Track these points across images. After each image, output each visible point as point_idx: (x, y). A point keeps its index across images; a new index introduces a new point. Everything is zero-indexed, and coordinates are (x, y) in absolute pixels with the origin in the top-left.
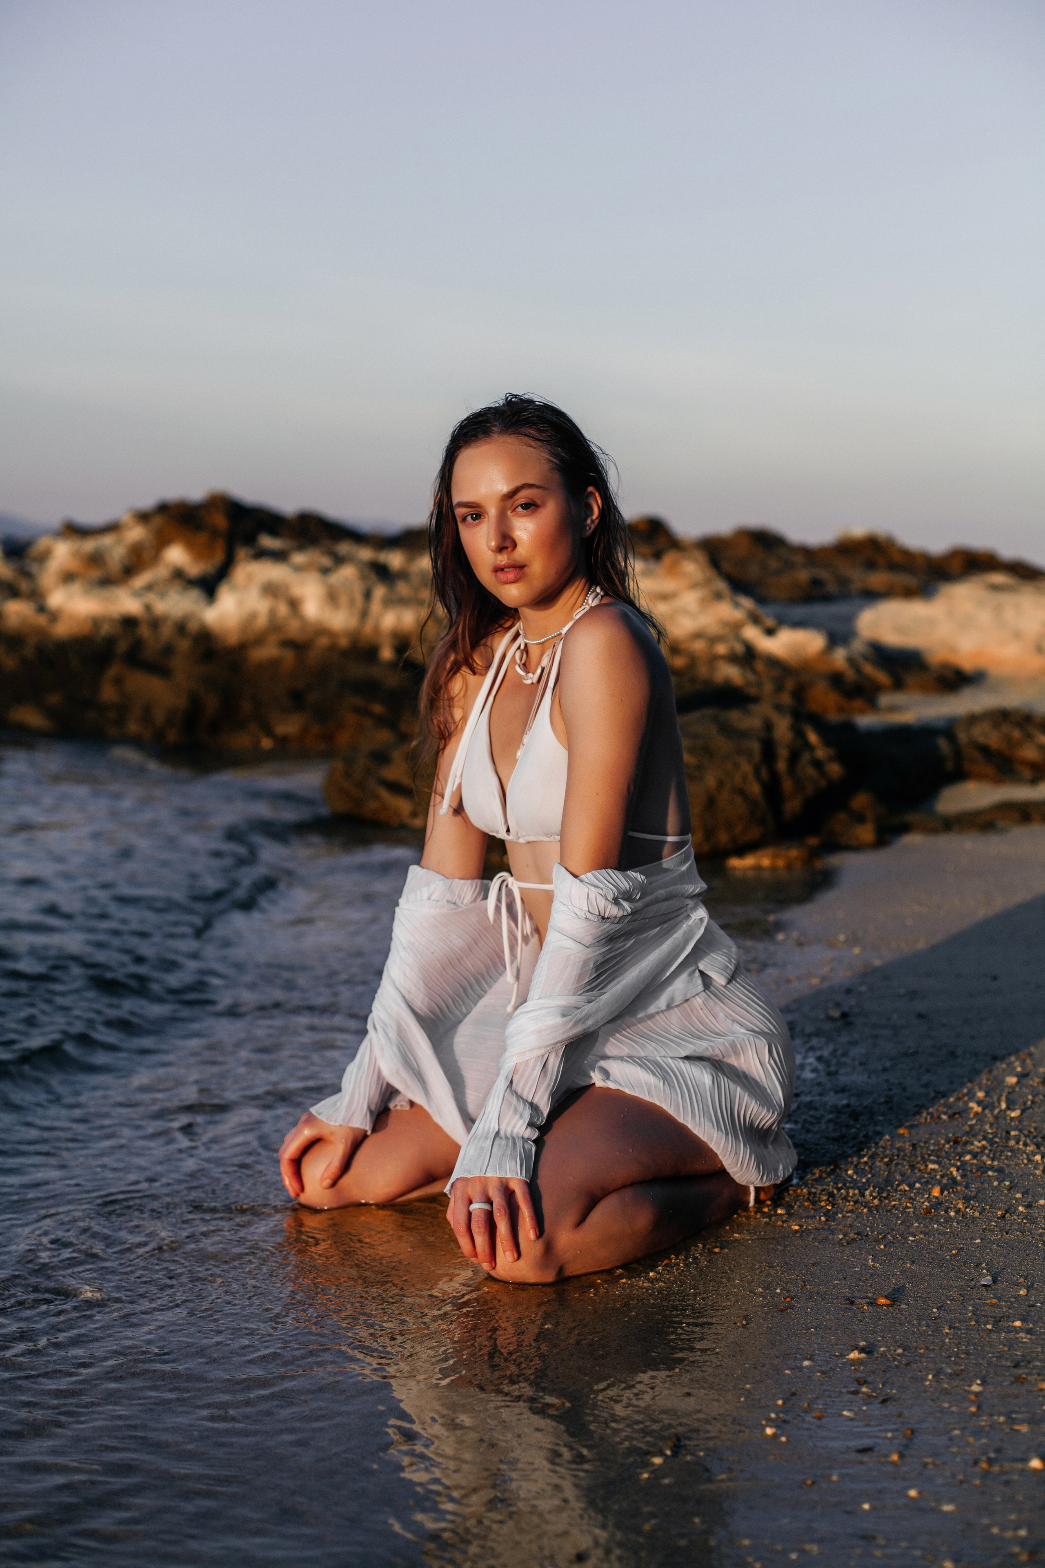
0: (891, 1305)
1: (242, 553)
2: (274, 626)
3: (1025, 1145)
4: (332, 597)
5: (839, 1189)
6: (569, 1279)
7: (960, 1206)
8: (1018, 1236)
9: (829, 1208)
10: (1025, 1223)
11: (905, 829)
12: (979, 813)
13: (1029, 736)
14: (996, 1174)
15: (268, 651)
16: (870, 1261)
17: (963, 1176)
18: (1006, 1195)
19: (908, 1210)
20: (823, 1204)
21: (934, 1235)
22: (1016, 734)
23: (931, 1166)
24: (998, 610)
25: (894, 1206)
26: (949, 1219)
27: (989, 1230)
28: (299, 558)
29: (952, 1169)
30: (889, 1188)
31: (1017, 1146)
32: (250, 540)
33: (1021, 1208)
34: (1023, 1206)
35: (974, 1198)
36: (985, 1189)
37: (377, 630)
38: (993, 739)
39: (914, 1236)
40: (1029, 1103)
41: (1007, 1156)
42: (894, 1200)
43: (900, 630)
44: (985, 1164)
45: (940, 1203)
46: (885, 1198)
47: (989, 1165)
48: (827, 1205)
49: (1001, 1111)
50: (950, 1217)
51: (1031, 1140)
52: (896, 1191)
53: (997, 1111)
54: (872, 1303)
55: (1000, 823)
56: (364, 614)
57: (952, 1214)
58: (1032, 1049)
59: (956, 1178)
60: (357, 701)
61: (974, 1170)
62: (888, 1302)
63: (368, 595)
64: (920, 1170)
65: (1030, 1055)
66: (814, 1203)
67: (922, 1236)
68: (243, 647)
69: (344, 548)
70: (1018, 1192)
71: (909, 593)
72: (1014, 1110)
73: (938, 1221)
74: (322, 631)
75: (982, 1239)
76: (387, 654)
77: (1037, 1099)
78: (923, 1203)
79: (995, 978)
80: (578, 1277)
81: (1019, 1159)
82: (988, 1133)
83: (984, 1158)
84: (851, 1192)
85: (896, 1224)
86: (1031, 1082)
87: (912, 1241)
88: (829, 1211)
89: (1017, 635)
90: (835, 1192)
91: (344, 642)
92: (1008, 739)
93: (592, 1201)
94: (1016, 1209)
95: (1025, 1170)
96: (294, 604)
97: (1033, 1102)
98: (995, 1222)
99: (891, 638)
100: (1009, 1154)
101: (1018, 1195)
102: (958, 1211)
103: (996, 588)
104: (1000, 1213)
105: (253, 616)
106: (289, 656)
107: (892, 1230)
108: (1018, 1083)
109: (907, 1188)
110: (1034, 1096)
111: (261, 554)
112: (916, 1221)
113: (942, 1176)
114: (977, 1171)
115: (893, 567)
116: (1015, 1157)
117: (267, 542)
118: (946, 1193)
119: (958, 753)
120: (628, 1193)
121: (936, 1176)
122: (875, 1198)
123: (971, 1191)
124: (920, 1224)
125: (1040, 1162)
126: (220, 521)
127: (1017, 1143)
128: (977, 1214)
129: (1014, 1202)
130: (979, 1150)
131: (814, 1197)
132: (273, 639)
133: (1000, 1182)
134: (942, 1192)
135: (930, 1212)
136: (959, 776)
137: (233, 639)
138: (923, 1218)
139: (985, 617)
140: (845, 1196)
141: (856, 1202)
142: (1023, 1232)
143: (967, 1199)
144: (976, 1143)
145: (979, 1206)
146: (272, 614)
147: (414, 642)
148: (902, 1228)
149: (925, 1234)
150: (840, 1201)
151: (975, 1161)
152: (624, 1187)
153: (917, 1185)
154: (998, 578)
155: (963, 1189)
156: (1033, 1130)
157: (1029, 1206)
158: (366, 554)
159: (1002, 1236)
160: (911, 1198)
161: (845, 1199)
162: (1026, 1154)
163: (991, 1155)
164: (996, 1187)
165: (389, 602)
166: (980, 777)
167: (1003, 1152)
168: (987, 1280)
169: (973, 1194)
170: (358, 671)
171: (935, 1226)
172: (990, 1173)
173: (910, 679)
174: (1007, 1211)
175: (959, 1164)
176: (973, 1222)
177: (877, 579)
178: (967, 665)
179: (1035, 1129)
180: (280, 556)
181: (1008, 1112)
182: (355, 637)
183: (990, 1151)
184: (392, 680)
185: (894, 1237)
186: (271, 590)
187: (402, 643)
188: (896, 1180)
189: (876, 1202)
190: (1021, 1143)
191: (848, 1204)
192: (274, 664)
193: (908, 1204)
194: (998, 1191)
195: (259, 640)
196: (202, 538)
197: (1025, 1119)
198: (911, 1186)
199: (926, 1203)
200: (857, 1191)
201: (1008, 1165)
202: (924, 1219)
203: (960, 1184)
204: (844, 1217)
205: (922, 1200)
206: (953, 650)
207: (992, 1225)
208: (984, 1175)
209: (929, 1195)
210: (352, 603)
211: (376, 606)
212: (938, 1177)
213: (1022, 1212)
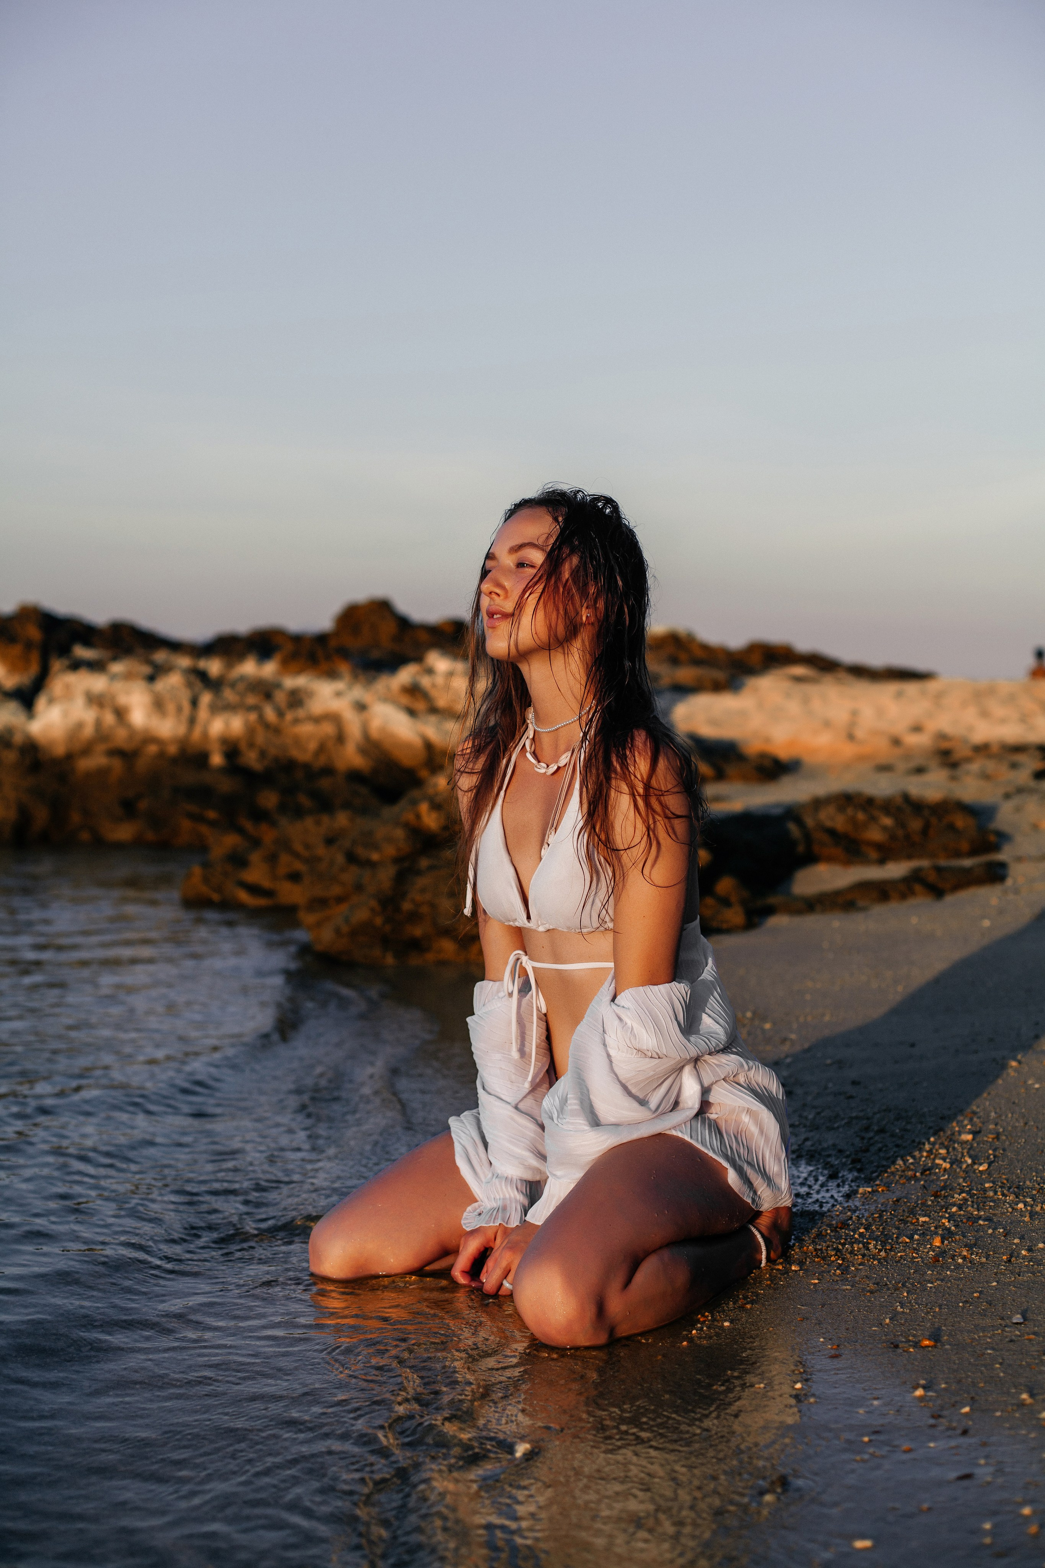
0: (935, 1346)
1: (57, 665)
2: (101, 735)
3: (1003, 1195)
4: (158, 705)
5: (843, 1245)
6: (619, 1340)
7: (965, 1253)
8: (1030, 1277)
9: (840, 1262)
10: (1032, 1265)
11: (770, 911)
12: (837, 893)
13: (873, 819)
14: (986, 1223)
15: (97, 761)
16: (899, 1307)
17: (956, 1226)
18: (1004, 1241)
19: (916, 1260)
20: (833, 1258)
21: (950, 1281)
22: (861, 816)
23: (922, 1219)
24: (806, 701)
25: (901, 1256)
26: (958, 1266)
27: (1001, 1273)
28: (117, 668)
29: (943, 1221)
30: (890, 1241)
31: (996, 1197)
32: (64, 651)
33: (1023, 1252)
34: (1026, 1250)
35: (975, 1245)
36: (981, 1237)
37: (205, 735)
38: (839, 822)
39: (932, 1283)
40: (992, 1157)
41: (990, 1206)
42: (899, 1252)
43: (713, 722)
44: (972, 1214)
45: (945, 1252)
46: (891, 1250)
47: (976, 1215)
48: (837, 1260)
49: (968, 1166)
50: (959, 1264)
51: (1008, 1190)
52: (898, 1243)
53: (964, 1166)
54: (916, 1345)
55: (861, 903)
56: (192, 721)
57: (960, 1261)
58: (974, 1108)
59: (950, 1228)
60: (192, 808)
61: (964, 1220)
62: (932, 1343)
63: (194, 703)
64: (912, 1224)
65: (974, 1113)
66: (824, 1258)
67: (938, 1282)
68: (70, 757)
69: (160, 656)
70: (1014, 1238)
71: (717, 687)
72: (981, 1164)
73: (948, 1269)
74: (149, 739)
75: (997, 1282)
76: (217, 759)
77: (997, 1153)
78: (928, 1252)
79: (913, 1045)
80: (628, 1338)
81: (1002, 1208)
82: (964, 1186)
83: (970, 1208)
84: (856, 1247)
85: (910, 1273)
86: (985, 1139)
87: (931, 1288)
88: (840, 1265)
89: (827, 724)
90: (840, 1247)
91: (172, 750)
92: (853, 821)
93: (635, 1264)
94: (1020, 1253)
95: (1013, 1218)
96: (121, 713)
97: (995, 1157)
98: (1004, 1266)
99: (707, 731)
100: (992, 1204)
101: (1016, 1241)
102: (964, 1258)
103: (798, 679)
104: (1005, 1257)
105: (80, 726)
106: (117, 764)
107: (908, 1278)
108: (974, 1139)
109: (908, 1240)
110: (995, 1150)
111: (76, 665)
112: (928, 1269)
113: (936, 1228)
114: (968, 1220)
115: (697, 662)
116: (998, 1207)
117: (81, 652)
118: (946, 1242)
119: (807, 836)
120: (666, 1254)
121: (930, 1228)
122: (880, 1251)
123: (970, 1240)
124: (933, 1271)
125: (1023, 1209)
126: (34, 633)
127: (996, 1193)
128: (984, 1260)
129: (1014, 1246)
130: (961, 1202)
131: (822, 1253)
132: (101, 748)
133: (994, 1229)
134: (942, 1242)
135: (939, 1261)
136: (810, 859)
137: (60, 750)
138: (933, 1266)
139: (793, 707)
140: (851, 1251)
141: (864, 1255)
142: (1033, 1273)
143: (970, 1247)
144: (956, 1196)
145: (982, 1252)
146: (98, 723)
147: (243, 746)
148: (917, 1276)
149: (942, 1280)
150: (848, 1256)
151: (962, 1212)
152: (661, 1248)
153: (916, 1237)
154: (799, 670)
155: (962, 1238)
156: (1005, 1182)
157: (1030, 1250)
158: (185, 662)
159: (1015, 1278)
160: (915, 1249)
161: (852, 1252)
162: (1008, 1203)
163: (975, 1206)
164: (991, 1234)
165: (215, 709)
166: (830, 859)
167: (985, 1202)
168: (1018, 1318)
169: (973, 1242)
170: (189, 777)
171: (948, 1273)
172: (981, 1222)
173: (731, 769)
174: (1011, 1256)
175: (947, 1215)
176: (982, 1267)
177: (685, 674)
178: (783, 754)
179: (1007, 1180)
180: (96, 666)
181: (976, 1167)
182: (183, 743)
183: (972, 1202)
184: (226, 785)
185: (912, 1284)
186: (95, 700)
187: (232, 750)
188: (894, 1234)
189: (883, 1254)
190: (999, 1193)
191: (856, 1257)
192: (102, 773)
193: (914, 1255)
194: (995, 1238)
195: (87, 750)
196: (16, 650)
197: (993, 1172)
198: (911, 1238)
199: (931, 1253)
200: (861, 1245)
201: (994, 1215)
202: (935, 1267)
203: (956, 1234)
204: (857, 1269)
205: (926, 1250)
206: (768, 740)
207: (1002, 1269)
208: (975, 1224)
209: (931, 1244)
210: (179, 709)
211: (203, 713)
212: (933, 1228)
213: (1025, 1256)
